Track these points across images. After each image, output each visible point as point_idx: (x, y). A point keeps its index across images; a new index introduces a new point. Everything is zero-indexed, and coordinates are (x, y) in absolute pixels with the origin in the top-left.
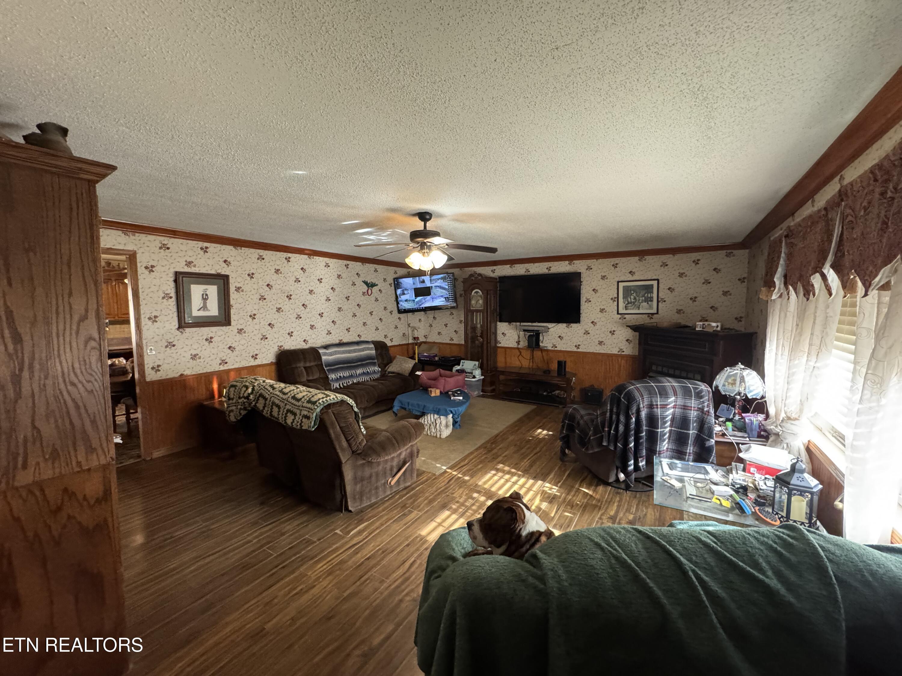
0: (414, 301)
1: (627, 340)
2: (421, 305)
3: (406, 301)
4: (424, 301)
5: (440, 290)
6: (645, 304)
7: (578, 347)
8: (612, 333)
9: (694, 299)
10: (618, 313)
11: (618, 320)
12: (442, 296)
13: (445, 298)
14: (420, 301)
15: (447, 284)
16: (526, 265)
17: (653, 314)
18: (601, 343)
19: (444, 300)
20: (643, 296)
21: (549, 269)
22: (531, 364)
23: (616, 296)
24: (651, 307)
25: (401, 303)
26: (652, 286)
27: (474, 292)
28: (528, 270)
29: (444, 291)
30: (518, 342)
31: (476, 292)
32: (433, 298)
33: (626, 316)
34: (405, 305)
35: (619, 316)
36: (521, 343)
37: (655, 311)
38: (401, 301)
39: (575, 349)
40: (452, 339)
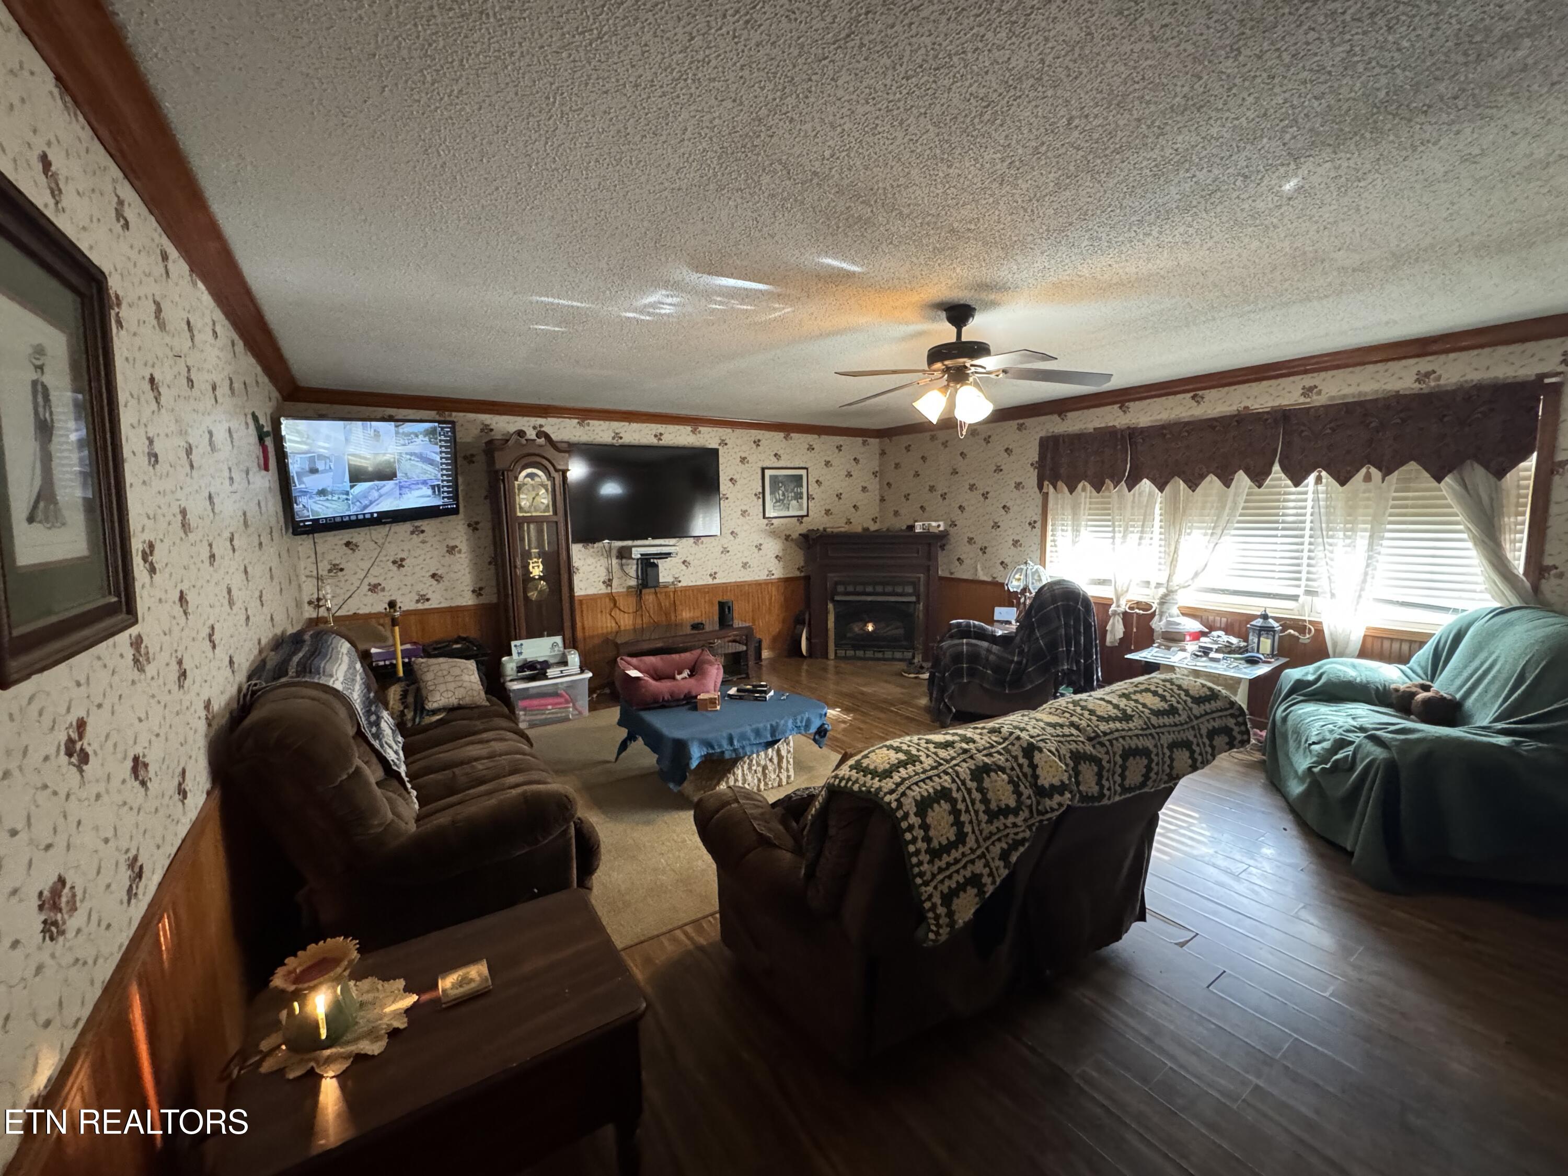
0: (347, 493)
1: (777, 557)
2: (366, 507)
3: (322, 492)
4: (375, 494)
5: (420, 464)
6: (794, 502)
7: (713, 576)
8: (759, 547)
9: (839, 496)
10: (764, 517)
11: (764, 527)
12: (424, 483)
13: (433, 487)
14: (365, 495)
15: (438, 450)
16: (615, 425)
17: (802, 517)
18: (745, 565)
19: (430, 492)
20: (792, 491)
21: (659, 436)
22: (639, 621)
23: (760, 490)
24: (801, 508)
25: (303, 500)
26: (800, 477)
27: (524, 473)
28: (617, 435)
29: (429, 468)
30: (608, 583)
31: (528, 476)
32: (401, 488)
33: (774, 521)
34: (316, 507)
35: (766, 521)
36: (615, 583)
37: (804, 513)
38: (304, 493)
39: (710, 581)
40: (424, 598)
